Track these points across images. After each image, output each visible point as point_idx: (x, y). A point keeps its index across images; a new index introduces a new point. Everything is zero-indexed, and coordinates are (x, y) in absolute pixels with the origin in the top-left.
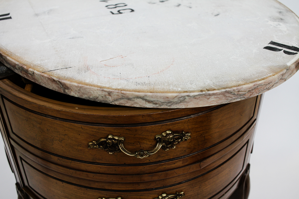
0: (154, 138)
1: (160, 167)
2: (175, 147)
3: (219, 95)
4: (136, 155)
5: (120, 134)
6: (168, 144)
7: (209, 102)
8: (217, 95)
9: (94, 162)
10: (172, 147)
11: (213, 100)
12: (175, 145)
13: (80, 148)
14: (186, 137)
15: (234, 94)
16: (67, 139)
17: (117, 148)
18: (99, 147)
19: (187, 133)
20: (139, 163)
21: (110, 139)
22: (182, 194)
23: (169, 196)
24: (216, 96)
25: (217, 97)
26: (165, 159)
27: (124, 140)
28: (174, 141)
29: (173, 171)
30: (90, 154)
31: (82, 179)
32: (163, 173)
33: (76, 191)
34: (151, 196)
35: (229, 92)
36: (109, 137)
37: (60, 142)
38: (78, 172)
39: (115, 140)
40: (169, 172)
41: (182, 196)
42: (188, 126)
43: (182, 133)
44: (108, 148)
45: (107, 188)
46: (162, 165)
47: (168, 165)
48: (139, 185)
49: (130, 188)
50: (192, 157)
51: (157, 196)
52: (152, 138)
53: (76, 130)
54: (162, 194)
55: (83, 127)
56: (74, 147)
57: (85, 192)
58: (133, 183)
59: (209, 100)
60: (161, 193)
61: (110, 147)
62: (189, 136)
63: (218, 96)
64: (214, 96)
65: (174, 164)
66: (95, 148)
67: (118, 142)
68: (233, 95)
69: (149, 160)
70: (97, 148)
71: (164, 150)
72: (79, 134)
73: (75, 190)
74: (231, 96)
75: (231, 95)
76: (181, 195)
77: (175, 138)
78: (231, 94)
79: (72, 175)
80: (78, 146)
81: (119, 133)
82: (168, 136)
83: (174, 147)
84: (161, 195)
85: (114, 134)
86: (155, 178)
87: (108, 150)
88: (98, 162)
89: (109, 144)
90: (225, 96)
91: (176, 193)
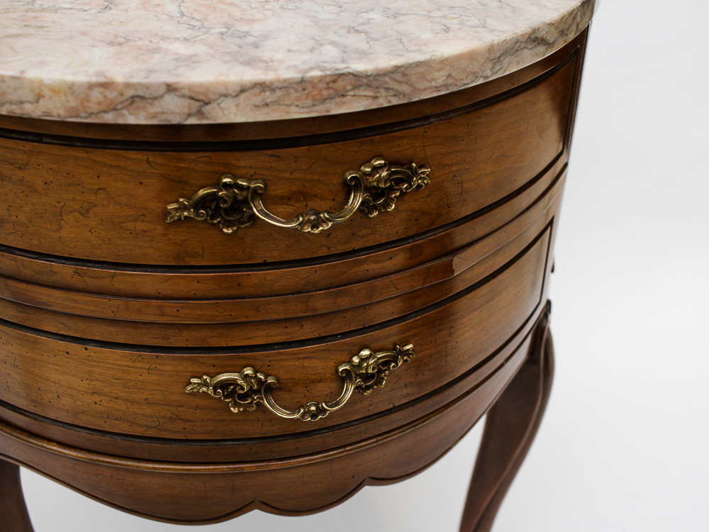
0: (340, 181)
1: (356, 269)
2: (393, 207)
3: (425, 89)
4: (300, 224)
5: (252, 172)
6: (377, 195)
7: (448, 67)
8: (430, 88)
9: (182, 264)
10: (386, 205)
11: (440, 74)
12: (393, 200)
13: (141, 226)
14: (421, 178)
15: (387, 89)
16: (105, 203)
17: (245, 212)
18: (198, 215)
19: (421, 166)
20: (302, 257)
21: (226, 186)
22: (408, 350)
23: (379, 356)
24: (434, 84)
25: (429, 82)
26: (368, 244)
27: (265, 185)
28: (391, 189)
29: (386, 280)
30: (171, 240)
31: (145, 323)
32: (362, 284)
33: (127, 366)
34: (333, 357)
35: (401, 96)
36: (225, 180)
37: (82, 215)
38: (134, 303)
39: (241, 188)
40: (378, 282)
41: (409, 357)
42: (423, 146)
43: (411, 168)
44: (220, 216)
45: (215, 342)
46: (361, 263)
47: (375, 263)
48: (302, 326)
49: (277, 335)
50: (432, 240)
51: (347, 360)
52: (336, 180)
53: (132, 171)
54: (361, 350)
55: (151, 159)
56: (124, 225)
57: (153, 366)
58: (286, 320)
59: (448, 73)
60: (357, 348)
61: (226, 211)
62: (427, 175)
63: (429, 85)
64: (437, 85)
65: (391, 258)
66: (186, 217)
67: (250, 195)
68: (391, 87)
69: (329, 248)
70: (192, 216)
71: (366, 214)
72: (141, 183)
73: (125, 363)
74: (396, 84)
75: (396, 86)
76: (407, 353)
77: (393, 180)
78: (397, 91)
79: (117, 317)
80: (135, 220)
81: (251, 167)
82: (378, 173)
83: (391, 206)
84: (357, 354)
85: (238, 172)
86: (345, 302)
87: (219, 222)
88: (192, 263)
89: (225, 201)
90: (411, 85)
91: (395, 349)
